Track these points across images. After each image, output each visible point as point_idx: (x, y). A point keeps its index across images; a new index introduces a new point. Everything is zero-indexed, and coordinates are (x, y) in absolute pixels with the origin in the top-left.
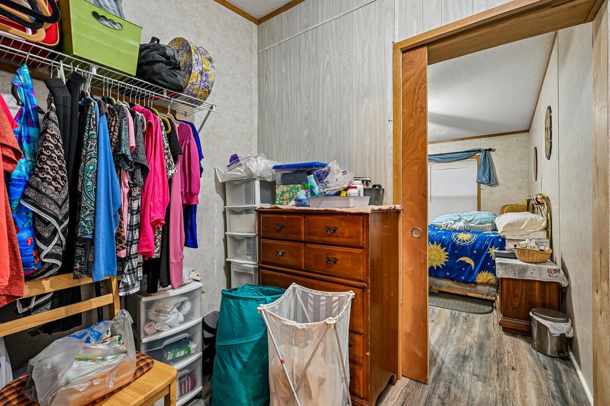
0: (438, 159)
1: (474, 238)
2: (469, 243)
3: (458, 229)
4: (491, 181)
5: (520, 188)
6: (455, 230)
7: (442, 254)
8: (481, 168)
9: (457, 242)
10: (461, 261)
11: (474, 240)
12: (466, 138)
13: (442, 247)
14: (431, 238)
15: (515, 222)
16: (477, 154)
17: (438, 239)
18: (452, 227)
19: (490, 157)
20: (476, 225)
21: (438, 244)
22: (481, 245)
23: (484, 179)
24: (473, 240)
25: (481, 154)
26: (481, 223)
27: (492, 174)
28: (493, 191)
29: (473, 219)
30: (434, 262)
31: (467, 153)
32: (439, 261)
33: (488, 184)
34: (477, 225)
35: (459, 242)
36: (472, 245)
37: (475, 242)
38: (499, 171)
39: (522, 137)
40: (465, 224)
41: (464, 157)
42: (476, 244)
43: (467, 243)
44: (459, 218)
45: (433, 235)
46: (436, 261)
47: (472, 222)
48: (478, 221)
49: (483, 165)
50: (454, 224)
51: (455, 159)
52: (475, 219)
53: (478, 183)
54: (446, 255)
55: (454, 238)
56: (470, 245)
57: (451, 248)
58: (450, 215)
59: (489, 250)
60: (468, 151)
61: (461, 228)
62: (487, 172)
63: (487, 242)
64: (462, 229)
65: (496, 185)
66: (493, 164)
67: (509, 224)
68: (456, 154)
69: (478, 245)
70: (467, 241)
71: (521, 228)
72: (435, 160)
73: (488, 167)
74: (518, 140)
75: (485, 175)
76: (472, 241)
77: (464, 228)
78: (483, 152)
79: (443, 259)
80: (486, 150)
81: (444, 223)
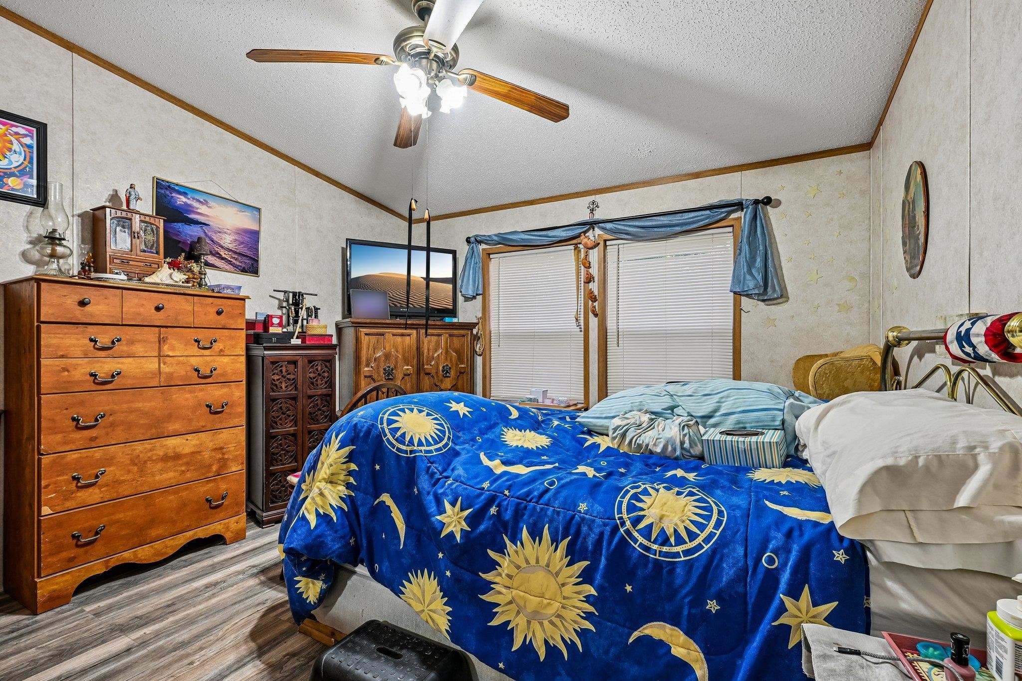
0: (635, 230)
1: (710, 529)
2: (687, 553)
3: (658, 450)
4: (769, 289)
5: (845, 307)
6: (651, 452)
7: (569, 590)
8: (743, 254)
9: (636, 541)
10: (648, 638)
11: (711, 535)
12: (706, 171)
13: (573, 555)
14: (534, 508)
15: (921, 462)
16: (733, 216)
17: (558, 513)
18: (640, 441)
19: (766, 221)
20: (724, 437)
21: (555, 541)
22: (742, 576)
23: (751, 284)
24: (707, 540)
25: (743, 213)
26: (741, 431)
27: (771, 269)
28: (772, 317)
29: (716, 411)
30: (535, 625)
31: (708, 212)
32: (557, 621)
33: (761, 298)
34: (729, 438)
35: (645, 542)
36: (704, 561)
37: (714, 551)
38: (790, 260)
39: (852, 163)
40: (686, 430)
41: (701, 223)
42: (721, 560)
43: (679, 549)
44: (667, 402)
45: (547, 490)
46: (546, 623)
47: (712, 421)
48: (733, 418)
49: (749, 244)
50: (651, 425)
51: (678, 229)
52: (722, 411)
53: (735, 293)
54: (588, 599)
55: (625, 516)
56: (690, 564)
57: (607, 567)
58: (641, 389)
59: (782, 609)
60: (711, 208)
61: (670, 448)
62: (759, 262)
63: (771, 561)
64: (674, 450)
65: (779, 301)
66: (773, 241)
67: (887, 468)
68: (678, 217)
69: (728, 572)
70: (680, 541)
71: (962, 500)
72: (627, 234)
73: (761, 248)
74: (841, 172)
75: (754, 271)
76: (699, 540)
77: (682, 448)
78: (747, 207)
79: (571, 614)
80: (756, 202)
81: (617, 422)
